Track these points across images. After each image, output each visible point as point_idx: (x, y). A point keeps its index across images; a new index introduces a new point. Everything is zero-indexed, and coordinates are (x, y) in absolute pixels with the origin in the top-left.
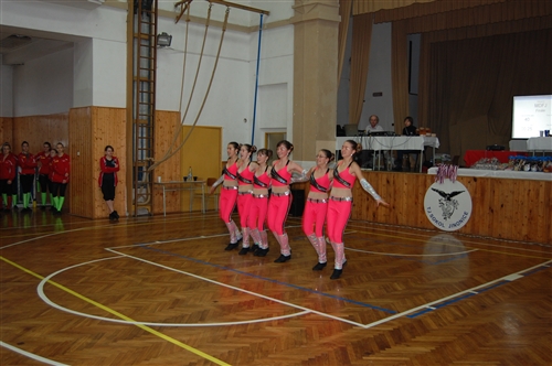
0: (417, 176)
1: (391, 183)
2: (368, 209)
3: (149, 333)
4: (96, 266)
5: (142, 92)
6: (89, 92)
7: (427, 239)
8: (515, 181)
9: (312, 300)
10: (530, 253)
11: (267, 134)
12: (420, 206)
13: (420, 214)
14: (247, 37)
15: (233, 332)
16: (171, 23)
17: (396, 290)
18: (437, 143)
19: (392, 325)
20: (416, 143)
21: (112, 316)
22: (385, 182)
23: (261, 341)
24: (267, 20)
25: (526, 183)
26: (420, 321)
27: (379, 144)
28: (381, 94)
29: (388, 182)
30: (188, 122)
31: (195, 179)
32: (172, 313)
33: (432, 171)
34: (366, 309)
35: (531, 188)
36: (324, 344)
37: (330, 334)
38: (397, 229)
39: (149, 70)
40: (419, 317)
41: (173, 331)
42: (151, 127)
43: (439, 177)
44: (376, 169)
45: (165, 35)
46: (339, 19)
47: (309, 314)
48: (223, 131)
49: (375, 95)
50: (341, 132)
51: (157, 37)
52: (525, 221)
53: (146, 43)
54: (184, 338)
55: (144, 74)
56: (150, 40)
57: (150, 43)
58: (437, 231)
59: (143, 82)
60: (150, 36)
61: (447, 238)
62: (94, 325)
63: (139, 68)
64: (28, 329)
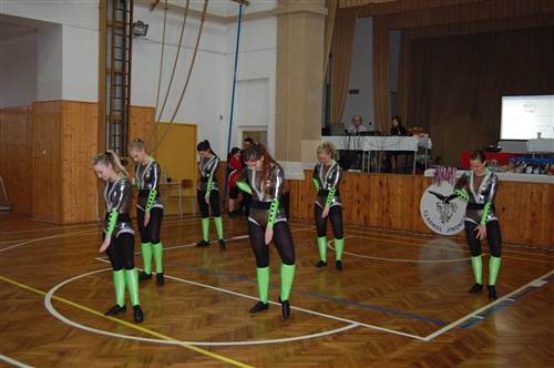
0: (413, 178)
1: (385, 185)
2: (358, 212)
3: (201, 354)
4: (98, 279)
5: (115, 85)
6: (58, 85)
7: (423, 243)
8: (517, 184)
9: (353, 312)
10: (534, 257)
11: (244, 132)
12: (415, 209)
13: (415, 218)
14: (223, 28)
15: (291, 349)
16: (146, 10)
17: (431, 299)
18: (430, 144)
19: (450, 336)
20: (409, 143)
21: (149, 336)
22: (377, 184)
23: (326, 358)
24: (247, 10)
25: (529, 186)
26: (475, 332)
27: (370, 144)
28: (357, 92)
29: (381, 184)
30: (166, 119)
31: (169, 180)
32: (213, 331)
33: (429, 173)
34: (414, 321)
35: (534, 191)
36: (395, 360)
37: (395, 349)
38: (391, 233)
39: (123, 61)
40: (472, 327)
41: (226, 351)
42: (124, 123)
43: (436, 179)
44: (366, 170)
45: (140, 24)
46: (326, 11)
47: (360, 327)
48: (199, 129)
49: (351, 92)
50: (326, 132)
51: (132, 25)
52: (528, 225)
53: (121, 32)
54: (244, 359)
55: (118, 65)
56: (124, 29)
57: (125, 32)
58: (434, 235)
59: (117, 74)
60: (124, 24)
61: (444, 242)
62: (134, 347)
63: (113, 59)
64: (62, 354)
